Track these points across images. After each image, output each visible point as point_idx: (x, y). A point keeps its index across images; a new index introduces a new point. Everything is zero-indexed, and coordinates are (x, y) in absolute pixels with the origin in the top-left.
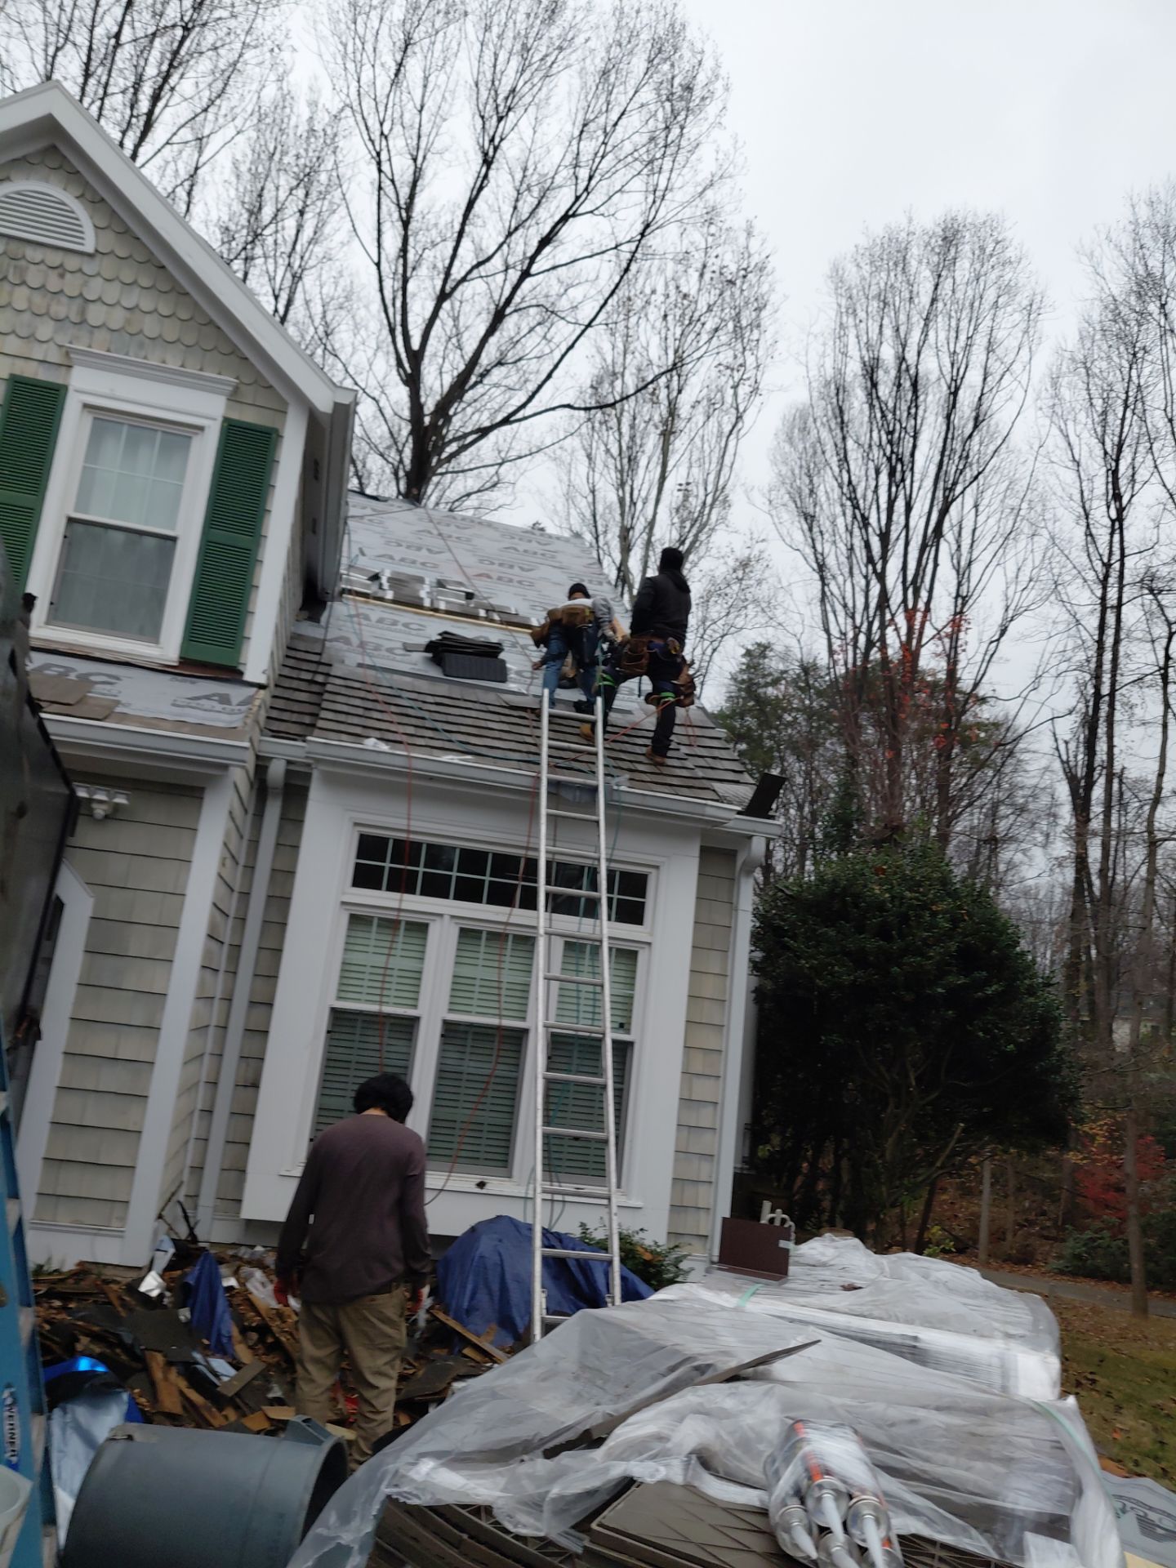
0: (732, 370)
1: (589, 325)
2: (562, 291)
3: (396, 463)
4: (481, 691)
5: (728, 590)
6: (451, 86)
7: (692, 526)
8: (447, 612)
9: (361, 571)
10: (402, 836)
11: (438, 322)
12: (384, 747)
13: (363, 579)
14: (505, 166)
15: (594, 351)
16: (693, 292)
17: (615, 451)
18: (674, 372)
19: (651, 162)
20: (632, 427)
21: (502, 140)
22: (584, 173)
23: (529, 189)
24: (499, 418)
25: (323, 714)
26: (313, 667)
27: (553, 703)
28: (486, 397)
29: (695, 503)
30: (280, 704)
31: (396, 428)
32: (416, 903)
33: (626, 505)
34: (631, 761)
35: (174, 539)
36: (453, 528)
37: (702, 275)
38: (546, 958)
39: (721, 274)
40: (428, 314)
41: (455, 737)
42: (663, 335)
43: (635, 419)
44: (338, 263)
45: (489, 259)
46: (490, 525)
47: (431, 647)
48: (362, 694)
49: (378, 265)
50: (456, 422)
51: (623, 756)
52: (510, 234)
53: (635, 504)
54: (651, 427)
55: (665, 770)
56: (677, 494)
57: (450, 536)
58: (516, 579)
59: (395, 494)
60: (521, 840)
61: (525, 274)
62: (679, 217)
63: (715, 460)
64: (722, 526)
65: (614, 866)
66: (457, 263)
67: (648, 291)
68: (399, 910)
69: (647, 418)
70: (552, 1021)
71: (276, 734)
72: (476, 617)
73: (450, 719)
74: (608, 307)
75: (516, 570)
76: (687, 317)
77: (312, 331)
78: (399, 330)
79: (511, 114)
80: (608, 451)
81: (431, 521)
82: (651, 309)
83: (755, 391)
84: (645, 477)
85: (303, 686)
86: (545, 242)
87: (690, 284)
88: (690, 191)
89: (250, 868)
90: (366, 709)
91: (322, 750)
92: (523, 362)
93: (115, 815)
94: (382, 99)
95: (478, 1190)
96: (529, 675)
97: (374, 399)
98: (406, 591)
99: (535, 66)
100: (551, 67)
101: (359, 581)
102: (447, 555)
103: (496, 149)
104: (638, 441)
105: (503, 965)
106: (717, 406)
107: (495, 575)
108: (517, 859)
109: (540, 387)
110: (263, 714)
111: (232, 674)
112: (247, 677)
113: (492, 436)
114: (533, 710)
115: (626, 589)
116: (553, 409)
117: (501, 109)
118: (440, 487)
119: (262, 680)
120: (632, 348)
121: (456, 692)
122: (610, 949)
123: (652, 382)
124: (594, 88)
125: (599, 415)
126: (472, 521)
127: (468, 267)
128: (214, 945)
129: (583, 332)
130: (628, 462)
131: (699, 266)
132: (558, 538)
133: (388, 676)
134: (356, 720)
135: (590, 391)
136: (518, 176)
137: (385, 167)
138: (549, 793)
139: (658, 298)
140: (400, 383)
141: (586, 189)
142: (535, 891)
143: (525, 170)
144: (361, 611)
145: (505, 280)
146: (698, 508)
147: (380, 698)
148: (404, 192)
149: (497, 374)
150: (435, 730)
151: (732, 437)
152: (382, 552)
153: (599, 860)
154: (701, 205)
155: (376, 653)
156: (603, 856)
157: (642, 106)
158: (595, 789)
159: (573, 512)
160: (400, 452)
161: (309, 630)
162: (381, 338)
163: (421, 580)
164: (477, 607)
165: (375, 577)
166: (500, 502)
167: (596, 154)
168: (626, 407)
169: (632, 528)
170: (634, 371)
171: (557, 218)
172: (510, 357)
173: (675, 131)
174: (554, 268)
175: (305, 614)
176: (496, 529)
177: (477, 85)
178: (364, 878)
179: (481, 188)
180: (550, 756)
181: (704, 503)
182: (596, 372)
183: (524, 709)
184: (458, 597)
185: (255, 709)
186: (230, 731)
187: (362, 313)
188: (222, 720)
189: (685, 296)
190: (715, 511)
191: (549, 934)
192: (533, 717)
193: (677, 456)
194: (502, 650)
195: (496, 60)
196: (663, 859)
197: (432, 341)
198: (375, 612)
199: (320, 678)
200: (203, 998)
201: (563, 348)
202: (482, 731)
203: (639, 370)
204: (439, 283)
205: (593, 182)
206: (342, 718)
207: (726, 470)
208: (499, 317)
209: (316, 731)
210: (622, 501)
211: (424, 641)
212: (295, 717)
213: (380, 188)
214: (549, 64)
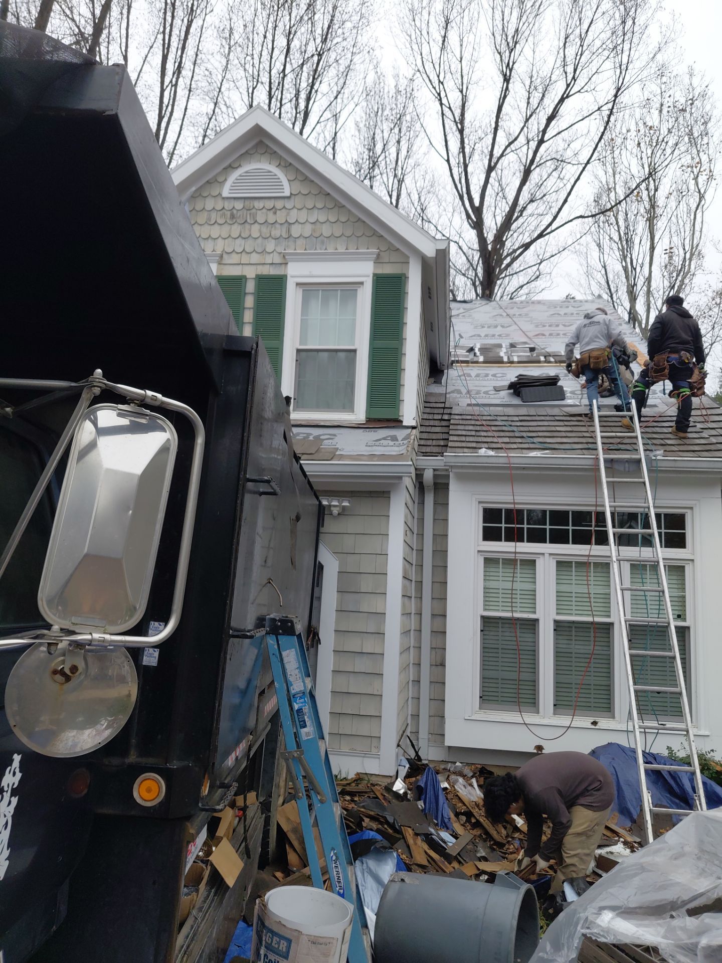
0: (692, 167)
1: (588, 162)
2: (566, 146)
3: (473, 278)
4: (550, 408)
5: (711, 313)
6: (477, 40)
7: (678, 275)
8: (519, 362)
9: (462, 348)
10: (511, 506)
11: (489, 186)
12: (491, 453)
13: (463, 352)
14: (518, 79)
15: (593, 178)
16: (656, 124)
17: (616, 238)
18: (651, 179)
19: (615, 47)
20: (626, 220)
21: (514, 63)
22: (570, 69)
23: (536, 89)
24: (536, 235)
25: (451, 438)
26: (441, 411)
27: (599, 408)
28: (526, 224)
29: (677, 261)
30: (425, 436)
31: (471, 257)
32: (526, 548)
33: (629, 271)
34: (662, 439)
35: (355, 351)
36: (515, 309)
37: (661, 111)
38: (619, 576)
39: (675, 107)
40: (482, 183)
41: (535, 440)
42: (639, 157)
43: (627, 215)
44: (424, 166)
45: (516, 139)
46: (539, 302)
47: (512, 386)
48: (473, 422)
49: (448, 161)
50: (508, 244)
51: (655, 436)
52: (527, 120)
53: (635, 269)
54: (639, 218)
55: (687, 441)
56: (663, 256)
57: (515, 315)
58: (561, 333)
59: (474, 297)
60: (592, 501)
61: (541, 142)
62: (639, 78)
63: (688, 229)
64: (700, 271)
65: (660, 511)
66: (496, 147)
67: (624, 131)
68: (515, 553)
69: (635, 212)
70: (629, 617)
71: (425, 454)
72: (539, 362)
73: (531, 429)
74: (599, 148)
75: (561, 327)
76: (654, 141)
77: (413, 210)
78: (465, 196)
79: (518, 46)
80: (611, 238)
81: (501, 308)
82: (628, 142)
83: (711, 177)
84: (640, 251)
85: (437, 423)
86: (550, 119)
87: (653, 119)
88: (645, 59)
89: (421, 535)
90: (476, 431)
91: (453, 460)
92: (547, 197)
93: (343, 512)
94: (436, 61)
95: (593, 727)
96: (580, 392)
97: (456, 242)
98: (491, 355)
99: (529, 11)
100: (539, 8)
101: (462, 354)
102: (515, 327)
103: (511, 70)
104: (632, 229)
105: (589, 583)
106: (684, 194)
107: (547, 334)
108: (590, 513)
109: (560, 209)
110: (416, 443)
111: (396, 422)
112: (405, 424)
113: (532, 247)
114: (586, 415)
115: (637, 325)
116: (571, 221)
117: (511, 45)
118: (502, 286)
119: (414, 424)
120: (618, 170)
121: (532, 411)
122: (665, 566)
123: (636, 188)
124: (569, 12)
125: (602, 218)
126: (527, 303)
127: (504, 147)
128: (407, 582)
129: (584, 168)
130: (626, 243)
131: (658, 105)
132: (586, 301)
133: (487, 408)
134: (471, 439)
135: (593, 204)
136: (528, 83)
137: (444, 101)
138: (606, 468)
139: (633, 133)
140: (470, 228)
141: (574, 77)
142: (606, 533)
143: (531, 77)
144: (465, 372)
145: (528, 148)
146: (681, 263)
147: (484, 423)
148: (457, 113)
149: (531, 208)
150: (523, 437)
151: (698, 211)
152: (473, 334)
153: (649, 508)
154: (654, 66)
155: (477, 396)
156: (651, 505)
157: (604, 13)
158: (639, 461)
159: (592, 282)
160: (476, 270)
161: (436, 389)
162: (455, 204)
163: (500, 346)
164: (538, 356)
165: (471, 350)
166: (543, 287)
167: (577, 55)
168: (620, 209)
169: (635, 284)
170: (622, 184)
171: (556, 101)
172: (538, 195)
173: (629, 23)
174: (559, 133)
175: (432, 380)
176: (544, 304)
177: (493, 35)
178: (490, 534)
179: (505, 97)
180: (603, 443)
181: (685, 258)
182: (596, 191)
183: (580, 415)
184: (525, 352)
185: (412, 441)
186: (400, 457)
187: (442, 192)
188: (394, 450)
189: (651, 128)
190: (693, 263)
191: (619, 561)
192: (587, 419)
193: (660, 232)
194: (560, 379)
195: (503, 15)
196: (694, 502)
197: (487, 198)
198: (473, 371)
199: (446, 417)
200: (406, 614)
201: (572, 181)
202: (553, 433)
203: (626, 183)
204: (486, 162)
205: (578, 72)
206: (463, 439)
207: (697, 234)
208: (527, 173)
209: (449, 449)
210: (625, 269)
211: (507, 383)
212: (434, 443)
213: (443, 114)
214: (537, 7)
